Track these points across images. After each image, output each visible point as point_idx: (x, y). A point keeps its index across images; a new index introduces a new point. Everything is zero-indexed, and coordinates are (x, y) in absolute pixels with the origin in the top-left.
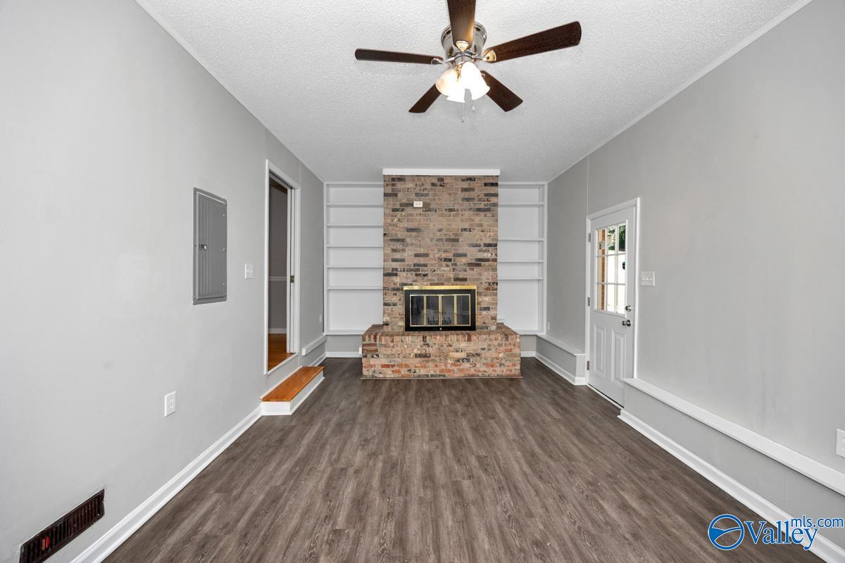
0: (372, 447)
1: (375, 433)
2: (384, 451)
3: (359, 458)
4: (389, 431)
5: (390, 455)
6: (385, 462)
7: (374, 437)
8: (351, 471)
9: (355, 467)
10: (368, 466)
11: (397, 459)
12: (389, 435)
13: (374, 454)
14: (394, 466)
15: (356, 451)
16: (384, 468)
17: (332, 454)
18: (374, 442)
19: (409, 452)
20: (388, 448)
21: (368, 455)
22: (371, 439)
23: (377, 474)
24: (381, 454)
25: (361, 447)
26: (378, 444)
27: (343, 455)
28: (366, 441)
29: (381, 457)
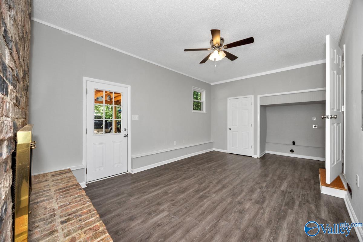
0: (239, 207)
1: (233, 214)
2: (234, 202)
3: (247, 205)
4: (224, 211)
5: (232, 200)
6: (236, 198)
7: (235, 212)
8: (253, 201)
9: (250, 202)
10: (245, 200)
11: (230, 197)
12: (225, 209)
13: (239, 203)
14: (234, 195)
15: (248, 209)
16: (238, 196)
17: (263, 214)
18: (237, 209)
19: (223, 197)
20: (231, 203)
21: (242, 204)
22: (237, 211)
23: (242, 196)
24: (236, 202)
25: (245, 210)
26: (235, 207)
27: (256, 210)
28: (240, 212)
29: (237, 200)
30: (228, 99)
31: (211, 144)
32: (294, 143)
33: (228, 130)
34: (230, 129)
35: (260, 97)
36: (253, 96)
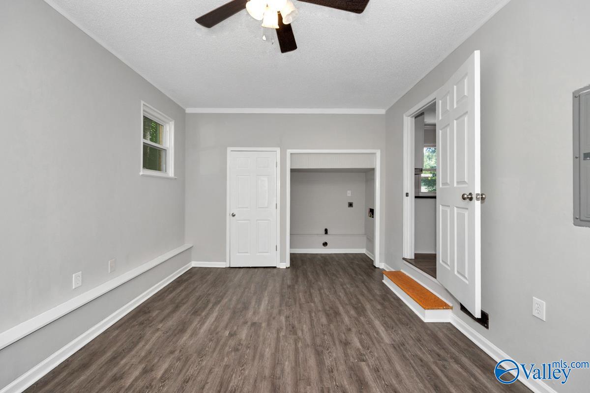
30: (229, 149)
31: (187, 254)
32: (326, 231)
33: (228, 217)
34: (234, 215)
35: (291, 154)
36: (278, 150)
